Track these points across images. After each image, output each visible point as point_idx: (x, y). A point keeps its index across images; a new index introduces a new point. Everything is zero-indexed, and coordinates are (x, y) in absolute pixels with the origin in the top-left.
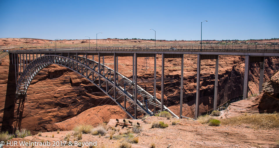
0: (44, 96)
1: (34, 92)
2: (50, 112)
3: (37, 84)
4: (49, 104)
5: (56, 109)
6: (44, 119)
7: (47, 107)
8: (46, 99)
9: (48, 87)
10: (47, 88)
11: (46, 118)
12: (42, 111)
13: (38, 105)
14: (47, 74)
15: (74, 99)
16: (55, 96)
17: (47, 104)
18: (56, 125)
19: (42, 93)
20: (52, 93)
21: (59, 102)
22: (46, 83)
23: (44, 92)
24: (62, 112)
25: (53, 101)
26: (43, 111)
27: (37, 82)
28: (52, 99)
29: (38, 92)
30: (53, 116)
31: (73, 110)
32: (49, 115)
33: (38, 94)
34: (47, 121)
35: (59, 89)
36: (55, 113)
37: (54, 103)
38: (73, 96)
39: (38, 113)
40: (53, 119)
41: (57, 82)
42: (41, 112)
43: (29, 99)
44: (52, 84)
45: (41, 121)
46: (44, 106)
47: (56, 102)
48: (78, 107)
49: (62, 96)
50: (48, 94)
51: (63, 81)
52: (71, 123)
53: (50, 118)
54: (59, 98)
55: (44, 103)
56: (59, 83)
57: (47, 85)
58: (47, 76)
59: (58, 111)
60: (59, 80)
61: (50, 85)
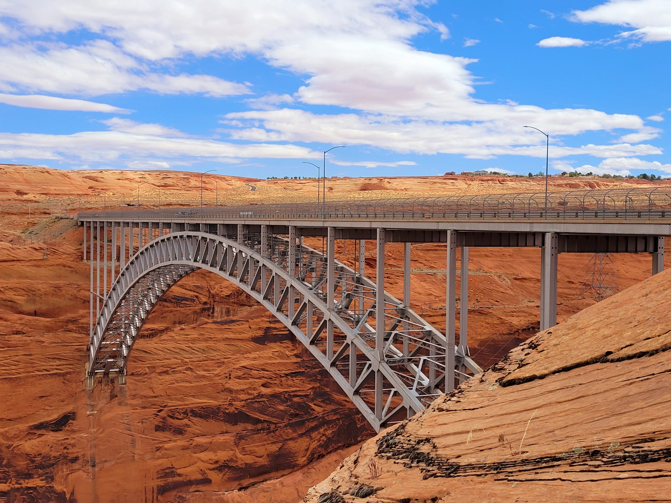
1: (154, 367)
2: (202, 448)
3: (164, 337)
4: (206, 414)
5: (227, 437)
6: (179, 475)
8: (193, 396)
9: (203, 351)
11: (189, 469)
12: (175, 441)
13: (164, 418)
14: (205, 303)
15: (299, 403)
16: (227, 386)
17: (196, 416)
19: (180, 372)
20: (216, 375)
21: (241, 413)
22: (196, 336)
23: (187, 369)
24: (251, 453)
25: (219, 408)
26: (181, 442)
27: (167, 329)
28: (215, 399)
29: (165, 369)
30: (217, 462)
31: (292, 444)
32: (198, 458)
33: (167, 377)
34: (190, 483)
35: (245, 363)
36: (223, 456)
37: (224, 413)
38: (296, 391)
39: (158, 449)
40: (215, 476)
41: (240, 333)
42: (171, 444)
43: (134, 393)
44: (218, 341)
45: (170, 480)
46: (186, 421)
47: (232, 409)
48: (314, 435)
49: (255, 389)
50: (204, 376)
51: (261, 333)
53: (202, 472)
54: (243, 396)
55: (186, 413)
56: (248, 340)
57: (202, 345)
58: (203, 310)
59: (237, 444)
60: (246, 326)
61: (211, 344)
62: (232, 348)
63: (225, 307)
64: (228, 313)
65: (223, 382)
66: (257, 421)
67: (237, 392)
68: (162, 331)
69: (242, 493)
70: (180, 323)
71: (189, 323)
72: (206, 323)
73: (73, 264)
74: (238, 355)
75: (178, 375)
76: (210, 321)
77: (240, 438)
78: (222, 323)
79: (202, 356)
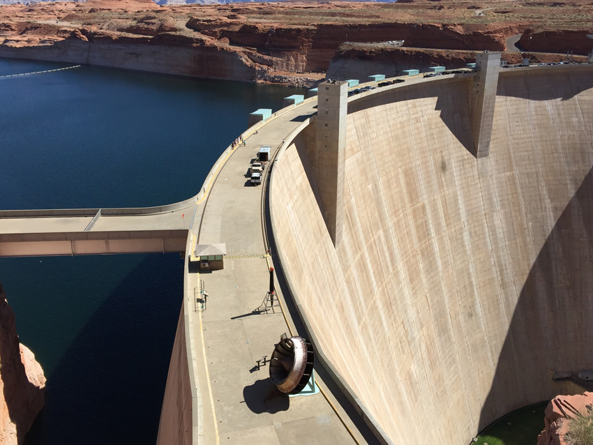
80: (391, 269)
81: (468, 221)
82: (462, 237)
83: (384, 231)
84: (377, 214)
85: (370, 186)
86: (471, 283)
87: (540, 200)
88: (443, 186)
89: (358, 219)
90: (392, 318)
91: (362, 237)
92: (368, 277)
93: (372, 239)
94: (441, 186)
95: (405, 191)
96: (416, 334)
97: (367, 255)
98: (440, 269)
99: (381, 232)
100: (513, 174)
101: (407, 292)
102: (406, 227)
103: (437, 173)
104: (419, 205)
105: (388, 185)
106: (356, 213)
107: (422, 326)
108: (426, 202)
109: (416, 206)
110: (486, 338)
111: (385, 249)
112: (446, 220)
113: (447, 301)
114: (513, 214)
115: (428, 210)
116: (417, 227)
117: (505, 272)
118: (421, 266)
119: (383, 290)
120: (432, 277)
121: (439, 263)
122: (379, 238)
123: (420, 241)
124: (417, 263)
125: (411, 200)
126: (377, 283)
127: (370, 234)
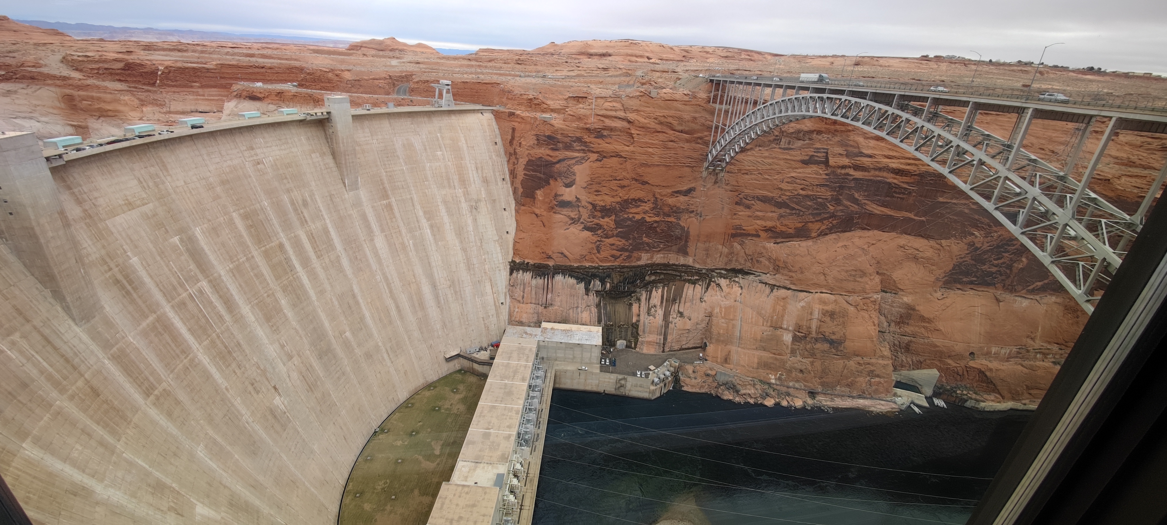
0: (758, 182)
1: (741, 170)
2: (758, 218)
3: (749, 153)
4: (765, 200)
5: (774, 214)
6: (744, 230)
7: (758, 205)
8: (760, 189)
9: (770, 165)
10: (768, 166)
11: (750, 228)
12: (745, 212)
13: (741, 199)
14: (777, 136)
15: (820, 202)
16: (780, 186)
17: (759, 200)
18: (764, 248)
20: (775, 179)
21: (785, 202)
22: (768, 155)
23: (759, 173)
24: (786, 225)
25: (773, 198)
26: (748, 212)
27: (751, 149)
28: (772, 192)
29: (746, 172)
30: (765, 227)
31: (810, 224)
32: (755, 223)
33: (747, 176)
34: (749, 235)
35: (793, 175)
36: (769, 224)
37: (775, 201)
38: (820, 195)
39: (735, 214)
40: (763, 234)
41: (794, 156)
42: (743, 213)
43: (727, 182)
44: (780, 159)
45: (739, 231)
46: (753, 202)
47: (780, 200)
48: (825, 222)
49: (796, 190)
50: (768, 179)
51: (807, 158)
52: (798, 252)
53: (757, 231)
54: (788, 194)
55: (753, 198)
56: (798, 161)
57: (770, 161)
58: (775, 140)
59: (778, 219)
60: (799, 152)
61: (775, 161)
62: (787, 165)
63: (788, 139)
64: (789, 143)
65: (778, 184)
66: (794, 209)
67: (785, 190)
68: (748, 150)
69: (775, 245)
70: (760, 146)
71: (764, 147)
72: (775, 148)
73: (704, 105)
74: (790, 170)
75: (753, 176)
76: (777, 146)
77: (781, 216)
78: (784, 149)
79: (769, 167)
80: (227, 317)
81: (345, 249)
82: (340, 264)
83: (210, 282)
84: (192, 266)
85: (176, 240)
86: (357, 303)
87: (418, 221)
88: (306, 221)
89: (147, 280)
90: (234, 365)
91: (158, 296)
92: (176, 337)
93: (185, 295)
94: (303, 222)
95: (244, 233)
96: (282, 368)
97: (171, 314)
98: (314, 297)
99: (204, 284)
100: (389, 202)
101: (261, 332)
102: (253, 269)
103: (295, 210)
104: (273, 244)
105: (214, 231)
106: (143, 274)
107: (290, 357)
108: (284, 241)
109: (267, 246)
110: (380, 344)
111: (214, 298)
112: (316, 252)
113: (327, 324)
114: (394, 236)
115: (288, 247)
116: (273, 268)
117: (392, 285)
118: (283, 302)
119: (213, 342)
120: (303, 309)
121: (312, 293)
122: (201, 291)
123: (278, 278)
124: (276, 301)
125: (259, 241)
126: (197, 337)
127: (180, 290)
